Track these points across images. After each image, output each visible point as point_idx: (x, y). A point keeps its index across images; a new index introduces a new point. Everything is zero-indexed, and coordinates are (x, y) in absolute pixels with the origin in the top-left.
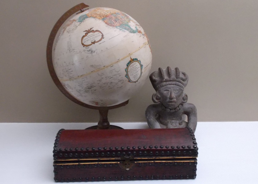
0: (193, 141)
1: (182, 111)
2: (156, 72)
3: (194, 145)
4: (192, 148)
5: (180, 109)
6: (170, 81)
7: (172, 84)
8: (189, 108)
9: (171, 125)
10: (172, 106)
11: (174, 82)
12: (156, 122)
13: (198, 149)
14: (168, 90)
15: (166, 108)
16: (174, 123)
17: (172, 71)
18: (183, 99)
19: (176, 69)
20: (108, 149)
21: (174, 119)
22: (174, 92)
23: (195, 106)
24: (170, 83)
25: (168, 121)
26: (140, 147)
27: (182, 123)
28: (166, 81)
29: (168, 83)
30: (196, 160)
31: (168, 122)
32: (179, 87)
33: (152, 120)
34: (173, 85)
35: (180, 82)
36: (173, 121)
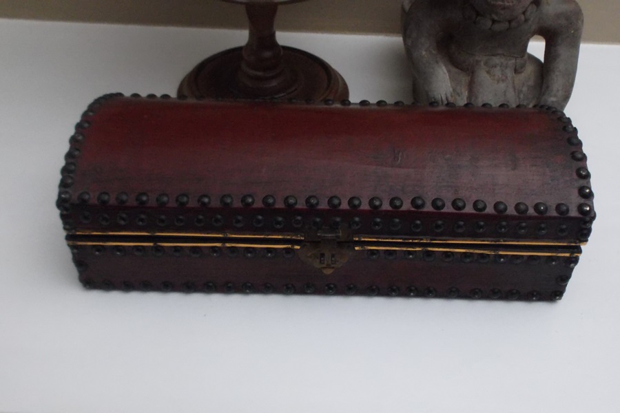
0: (582, 182)
1: (534, 27)
3: (582, 201)
4: (574, 213)
5: (526, 21)
8: (558, 16)
9: (487, 76)
10: (502, 12)
12: (437, 62)
13: (593, 218)
15: (478, 14)
16: (498, 68)
20: (258, 204)
21: (500, 51)
23: (580, 10)
25: (477, 58)
26: (377, 203)
27: (523, 66)
30: (580, 252)
31: (478, 62)
33: (424, 53)
36: (496, 60)
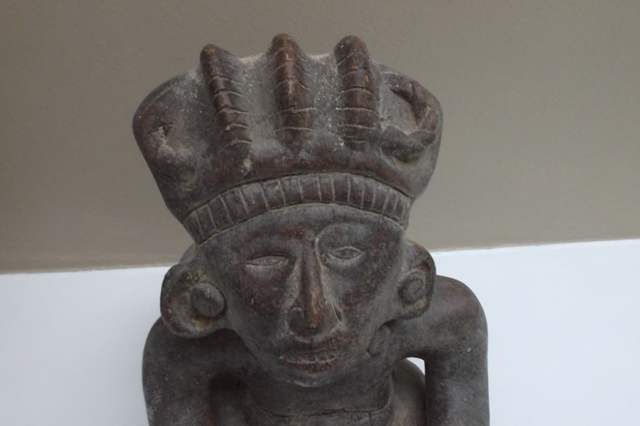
2: (179, 91)
6: (300, 168)
7: (311, 197)
11: (331, 179)
14: (285, 254)
17: (312, 76)
18: (402, 293)
19: (347, 52)
22: (333, 270)
24: (297, 183)
28: (266, 170)
29: (276, 188)
32: (371, 216)
34: (326, 199)
35: (381, 174)
